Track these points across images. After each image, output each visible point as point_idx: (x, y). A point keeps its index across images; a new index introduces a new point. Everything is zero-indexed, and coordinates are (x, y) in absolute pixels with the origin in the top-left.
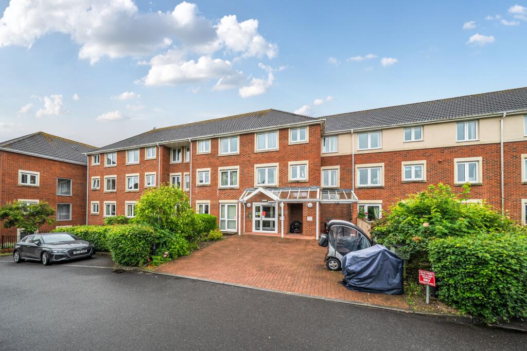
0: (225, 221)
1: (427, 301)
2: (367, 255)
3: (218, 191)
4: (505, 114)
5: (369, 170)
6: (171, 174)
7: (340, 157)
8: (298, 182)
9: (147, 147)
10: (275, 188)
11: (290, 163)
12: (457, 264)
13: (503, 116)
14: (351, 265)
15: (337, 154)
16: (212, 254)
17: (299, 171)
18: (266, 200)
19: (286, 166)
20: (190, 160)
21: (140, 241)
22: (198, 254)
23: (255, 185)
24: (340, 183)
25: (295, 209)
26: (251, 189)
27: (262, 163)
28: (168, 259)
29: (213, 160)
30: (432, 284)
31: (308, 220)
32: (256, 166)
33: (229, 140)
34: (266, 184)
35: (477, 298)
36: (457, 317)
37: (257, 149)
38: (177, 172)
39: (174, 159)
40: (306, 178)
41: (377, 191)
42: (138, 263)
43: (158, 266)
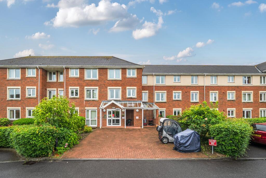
0: (89, 120)
1: (213, 153)
2: (187, 134)
3: (84, 102)
4: (206, 75)
5: (160, 94)
6: (48, 89)
7: (148, 86)
8: (131, 98)
9: (28, 68)
10: (119, 101)
11: (127, 87)
12: (226, 135)
13: (205, 75)
14: (181, 140)
15: (147, 85)
16: (94, 142)
17: (132, 92)
18: (114, 108)
19: (125, 89)
20: (64, 80)
21: (49, 137)
22: (84, 142)
23: (108, 99)
24: (149, 99)
25: (130, 113)
26: (106, 101)
27: (112, 86)
28: (67, 148)
29: (81, 82)
30: (215, 145)
31: (136, 118)
32: (108, 88)
33: (92, 71)
34: (115, 99)
35: (234, 149)
36: (226, 158)
37: (109, 78)
38: (53, 88)
39: (51, 79)
40: (135, 96)
41: (164, 104)
42: (48, 153)
43: (62, 154)
